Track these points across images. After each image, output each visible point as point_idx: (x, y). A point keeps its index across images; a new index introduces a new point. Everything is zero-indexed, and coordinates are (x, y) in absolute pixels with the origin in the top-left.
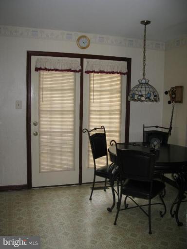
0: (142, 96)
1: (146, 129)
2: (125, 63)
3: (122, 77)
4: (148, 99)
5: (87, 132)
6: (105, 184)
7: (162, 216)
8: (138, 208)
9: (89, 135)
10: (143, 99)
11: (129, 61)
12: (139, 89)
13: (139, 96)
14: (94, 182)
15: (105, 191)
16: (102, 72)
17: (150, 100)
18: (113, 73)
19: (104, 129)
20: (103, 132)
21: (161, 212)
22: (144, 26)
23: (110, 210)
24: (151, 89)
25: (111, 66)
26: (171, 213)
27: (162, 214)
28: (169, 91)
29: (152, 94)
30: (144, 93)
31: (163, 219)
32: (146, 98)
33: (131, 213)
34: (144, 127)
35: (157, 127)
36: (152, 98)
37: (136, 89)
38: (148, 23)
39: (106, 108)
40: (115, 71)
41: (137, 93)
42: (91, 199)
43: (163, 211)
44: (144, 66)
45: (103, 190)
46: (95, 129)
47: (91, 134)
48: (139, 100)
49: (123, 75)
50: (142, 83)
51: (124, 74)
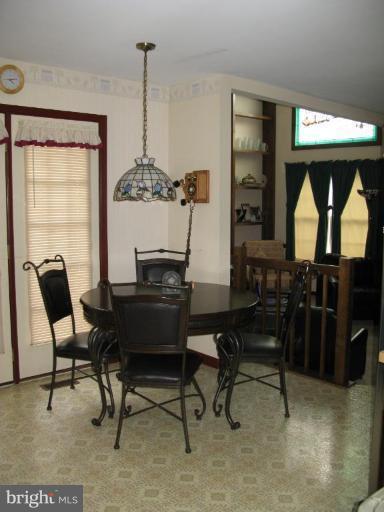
0: (145, 189)
1: (141, 257)
2: (95, 126)
3: (89, 153)
4: (157, 194)
5: (32, 268)
6: (73, 374)
7: (199, 418)
8: (156, 408)
9: (38, 274)
10: (148, 195)
11: (102, 121)
12: (139, 177)
13: (140, 189)
14: (54, 373)
15: (73, 388)
16: (51, 144)
17: (161, 197)
18: (72, 145)
19: (62, 260)
20: (62, 268)
21: (197, 411)
22: (143, 53)
23: (96, 423)
24: (161, 176)
25: (67, 132)
26: (214, 410)
27: (200, 413)
28: (182, 181)
29: (164, 185)
30: (148, 184)
31: (202, 423)
32: (154, 194)
33: (140, 423)
34: (136, 253)
35: (162, 251)
36: (165, 192)
37: (131, 177)
38: (150, 47)
39: (60, 217)
40: (77, 142)
41: (135, 184)
42: (49, 408)
43: (200, 409)
44: (145, 131)
45: (69, 387)
46: (47, 261)
47: (41, 272)
48: (140, 197)
49: (92, 150)
50: (142, 165)
51: (94, 147)
